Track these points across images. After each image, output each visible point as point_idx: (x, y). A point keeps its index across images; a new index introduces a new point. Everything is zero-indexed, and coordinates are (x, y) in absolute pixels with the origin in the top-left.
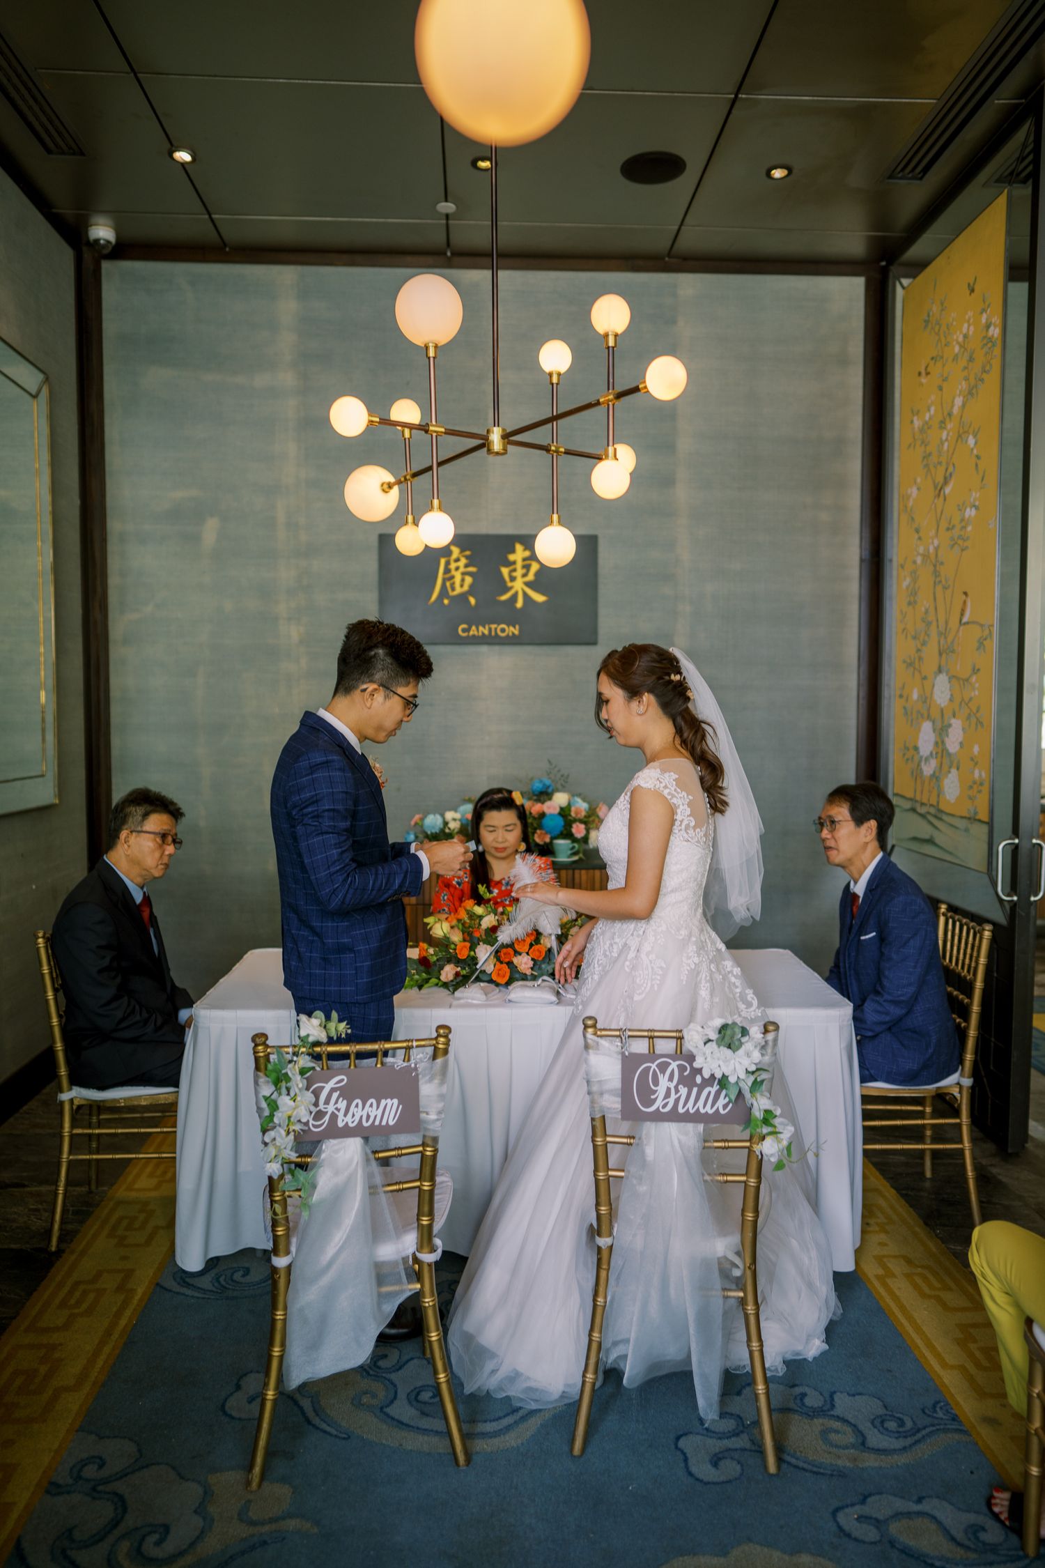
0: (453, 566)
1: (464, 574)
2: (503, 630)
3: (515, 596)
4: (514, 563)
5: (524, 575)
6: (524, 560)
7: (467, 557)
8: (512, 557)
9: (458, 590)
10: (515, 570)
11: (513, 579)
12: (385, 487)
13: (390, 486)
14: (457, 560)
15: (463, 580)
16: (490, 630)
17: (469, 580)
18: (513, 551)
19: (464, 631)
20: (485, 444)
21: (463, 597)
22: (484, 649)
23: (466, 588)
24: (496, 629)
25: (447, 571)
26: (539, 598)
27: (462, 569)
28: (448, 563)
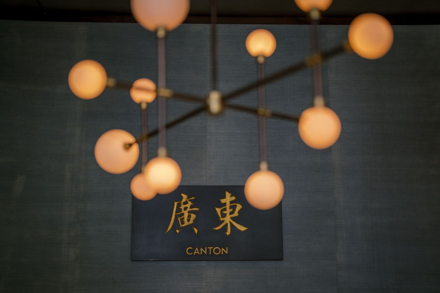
0: (183, 207)
1: (189, 212)
2: (217, 251)
3: (225, 227)
4: (225, 204)
5: (231, 213)
6: (231, 202)
7: (192, 201)
8: (223, 201)
9: (186, 223)
10: (225, 209)
11: (224, 215)
12: (127, 146)
13: (130, 145)
14: (186, 203)
15: (189, 217)
16: (208, 250)
17: (193, 216)
18: (224, 197)
19: (190, 251)
20: (205, 108)
21: (190, 228)
22: (204, 264)
23: (191, 222)
24: (212, 250)
25: (179, 210)
26: (242, 228)
27: (189, 209)
28: (179, 205)
